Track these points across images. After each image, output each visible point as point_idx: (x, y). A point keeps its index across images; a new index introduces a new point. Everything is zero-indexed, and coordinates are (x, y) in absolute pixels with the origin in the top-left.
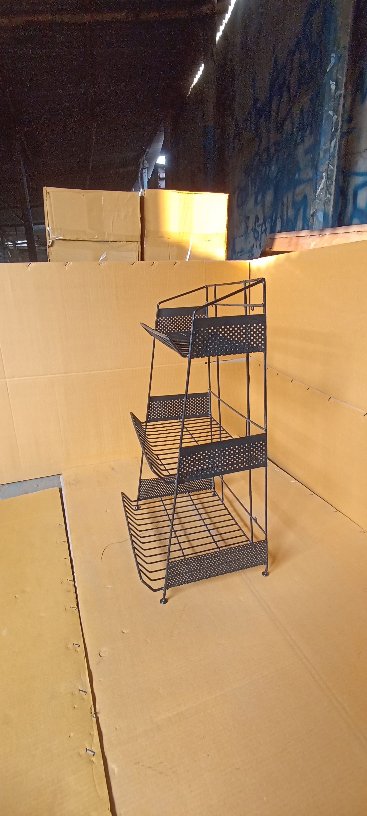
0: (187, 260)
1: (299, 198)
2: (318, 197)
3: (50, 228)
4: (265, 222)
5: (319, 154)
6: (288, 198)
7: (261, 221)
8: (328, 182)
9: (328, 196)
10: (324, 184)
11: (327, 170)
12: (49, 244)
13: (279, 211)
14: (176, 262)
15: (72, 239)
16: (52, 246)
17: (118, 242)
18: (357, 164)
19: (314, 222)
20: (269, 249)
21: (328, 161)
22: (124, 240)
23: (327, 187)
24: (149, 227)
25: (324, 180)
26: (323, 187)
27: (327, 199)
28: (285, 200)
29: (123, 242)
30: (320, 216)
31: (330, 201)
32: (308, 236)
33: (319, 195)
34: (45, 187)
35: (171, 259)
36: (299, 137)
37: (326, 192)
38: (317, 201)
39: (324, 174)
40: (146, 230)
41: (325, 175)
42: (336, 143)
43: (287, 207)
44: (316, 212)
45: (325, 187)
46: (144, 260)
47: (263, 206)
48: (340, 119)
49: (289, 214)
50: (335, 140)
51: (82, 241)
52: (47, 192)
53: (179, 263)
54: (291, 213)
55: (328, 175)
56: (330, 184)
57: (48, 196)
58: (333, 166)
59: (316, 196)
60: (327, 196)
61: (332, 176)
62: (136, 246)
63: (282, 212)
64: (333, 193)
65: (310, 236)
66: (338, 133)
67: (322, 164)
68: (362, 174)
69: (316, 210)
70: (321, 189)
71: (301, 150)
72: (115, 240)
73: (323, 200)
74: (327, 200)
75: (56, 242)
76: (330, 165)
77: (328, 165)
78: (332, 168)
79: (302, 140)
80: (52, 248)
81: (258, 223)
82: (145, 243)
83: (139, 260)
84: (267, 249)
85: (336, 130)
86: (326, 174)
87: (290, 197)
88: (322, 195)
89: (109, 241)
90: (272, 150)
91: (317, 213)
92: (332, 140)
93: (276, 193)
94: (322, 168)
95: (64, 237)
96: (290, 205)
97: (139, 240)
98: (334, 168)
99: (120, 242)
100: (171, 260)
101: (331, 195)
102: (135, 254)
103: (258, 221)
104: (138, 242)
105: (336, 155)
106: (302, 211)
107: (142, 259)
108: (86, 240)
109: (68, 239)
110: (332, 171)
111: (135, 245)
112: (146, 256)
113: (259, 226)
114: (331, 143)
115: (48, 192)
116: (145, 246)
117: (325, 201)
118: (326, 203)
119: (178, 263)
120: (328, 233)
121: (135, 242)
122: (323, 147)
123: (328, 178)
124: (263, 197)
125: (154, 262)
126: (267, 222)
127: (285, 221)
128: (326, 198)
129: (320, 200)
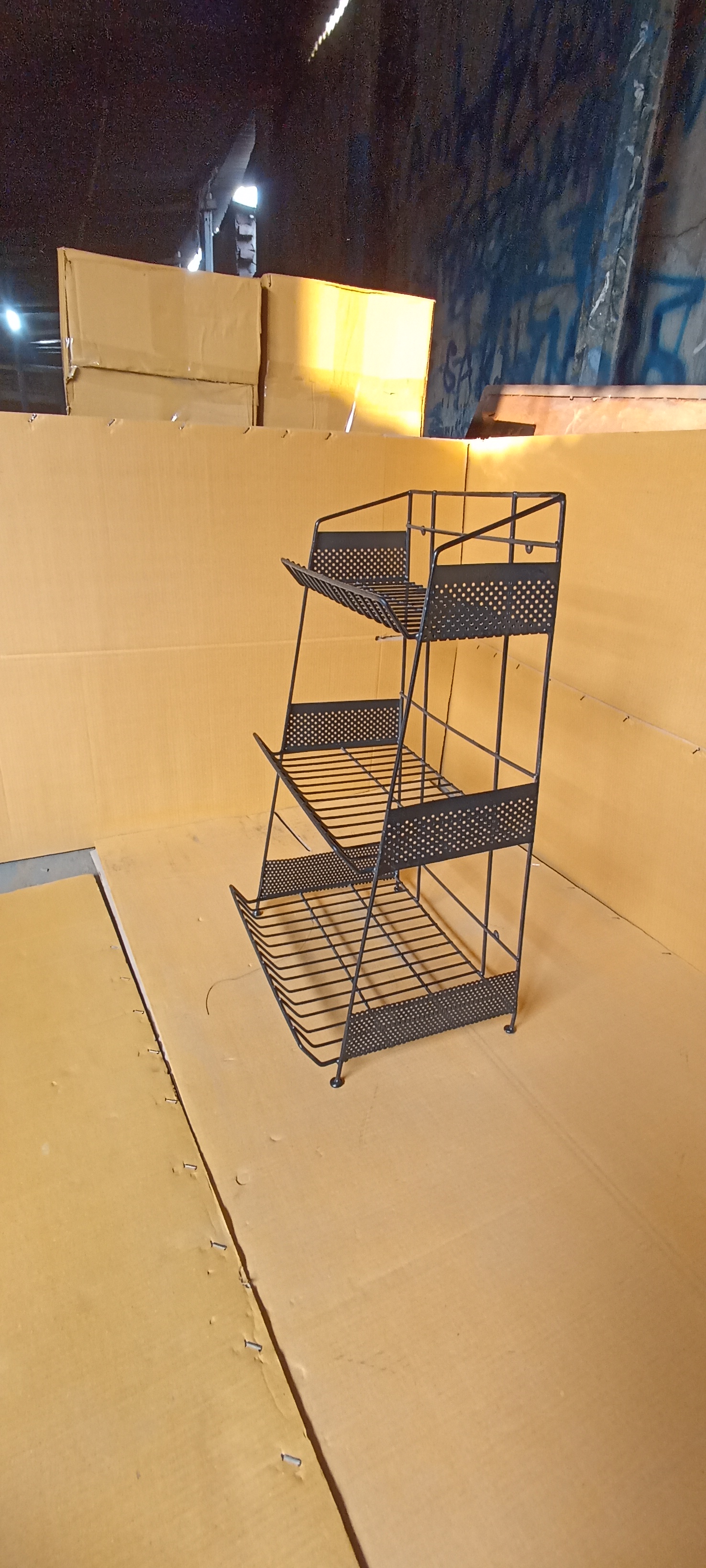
0: (348, 430)
1: (542, 316)
2: (594, 321)
3: (72, 339)
4: (468, 356)
5: (601, 232)
6: (519, 312)
7: (461, 354)
8: (615, 291)
9: (613, 320)
10: (606, 294)
11: (614, 268)
12: (68, 373)
13: (500, 338)
14: (330, 434)
15: (119, 368)
16: (75, 378)
17: (214, 382)
18: (665, 258)
19: (582, 370)
20: (490, 416)
21: (618, 249)
22: (225, 379)
23: (612, 302)
24: (277, 355)
25: (607, 286)
26: (605, 301)
27: (609, 326)
28: (514, 315)
29: (223, 383)
30: (594, 358)
31: (614, 331)
32: (569, 397)
33: (595, 316)
34: (63, 248)
35: (316, 425)
36: (551, 187)
37: (609, 313)
38: (591, 327)
39: (608, 274)
40: (268, 362)
41: (609, 277)
42: (634, 213)
43: (518, 331)
44: (587, 351)
45: (608, 301)
46: (262, 425)
47: (467, 323)
48: (646, 165)
49: (521, 346)
50: (634, 205)
51: (139, 373)
52: (66, 259)
53: (336, 437)
54: (525, 343)
55: (615, 276)
56: (618, 296)
57: (68, 268)
58: (626, 260)
59: (590, 318)
60: (610, 320)
61: (622, 279)
62: (247, 397)
63: (507, 339)
64: (621, 315)
65: (573, 397)
66: (641, 193)
67: (605, 254)
68: (673, 281)
69: (587, 346)
70: (600, 304)
71: (552, 214)
72: (208, 378)
73: (603, 326)
74: (609, 329)
75: (83, 371)
76: (620, 257)
77: (618, 258)
78: (624, 263)
79: (557, 195)
80: (75, 384)
81: (455, 358)
82: (266, 387)
83: (253, 425)
84: (485, 416)
85: (638, 185)
86: (613, 274)
87: (525, 310)
88: (602, 318)
89: (194, 380)
90: (491, 208)
91: (589, 353)
92: (628, 205)
93: (495, 297)
94: (605, 261)
95: (101, 362)
96: (523, 326)
97: (255, 380)
98: (627, 264)
99: (217, 382)
100: (316, 428)
101: (617, 317)
102: (247, 411)
103: (454, 353)
104: (252, 385)
105: (633, 238)
106: (546, 342)
107: (260, 422)
108: (148, 371)
109: (109, 367)
110: (624, 269)
111: (247, 391)
112: (267, 416)
113: (455, 364)
114: (625, 212)
115: (69, 260)
116: (265, 395)
117: (606, 330)
118: (608, 333)
119: (334, 435)
120: (610, 396)
121: (247, 384)
122: (610, 219)
123: (615, 284)
124: (468, 302)
125: (287, 431)
126: (473, 356)
127: (512, 359)
128: (608, 324)
129: (597, 327)
